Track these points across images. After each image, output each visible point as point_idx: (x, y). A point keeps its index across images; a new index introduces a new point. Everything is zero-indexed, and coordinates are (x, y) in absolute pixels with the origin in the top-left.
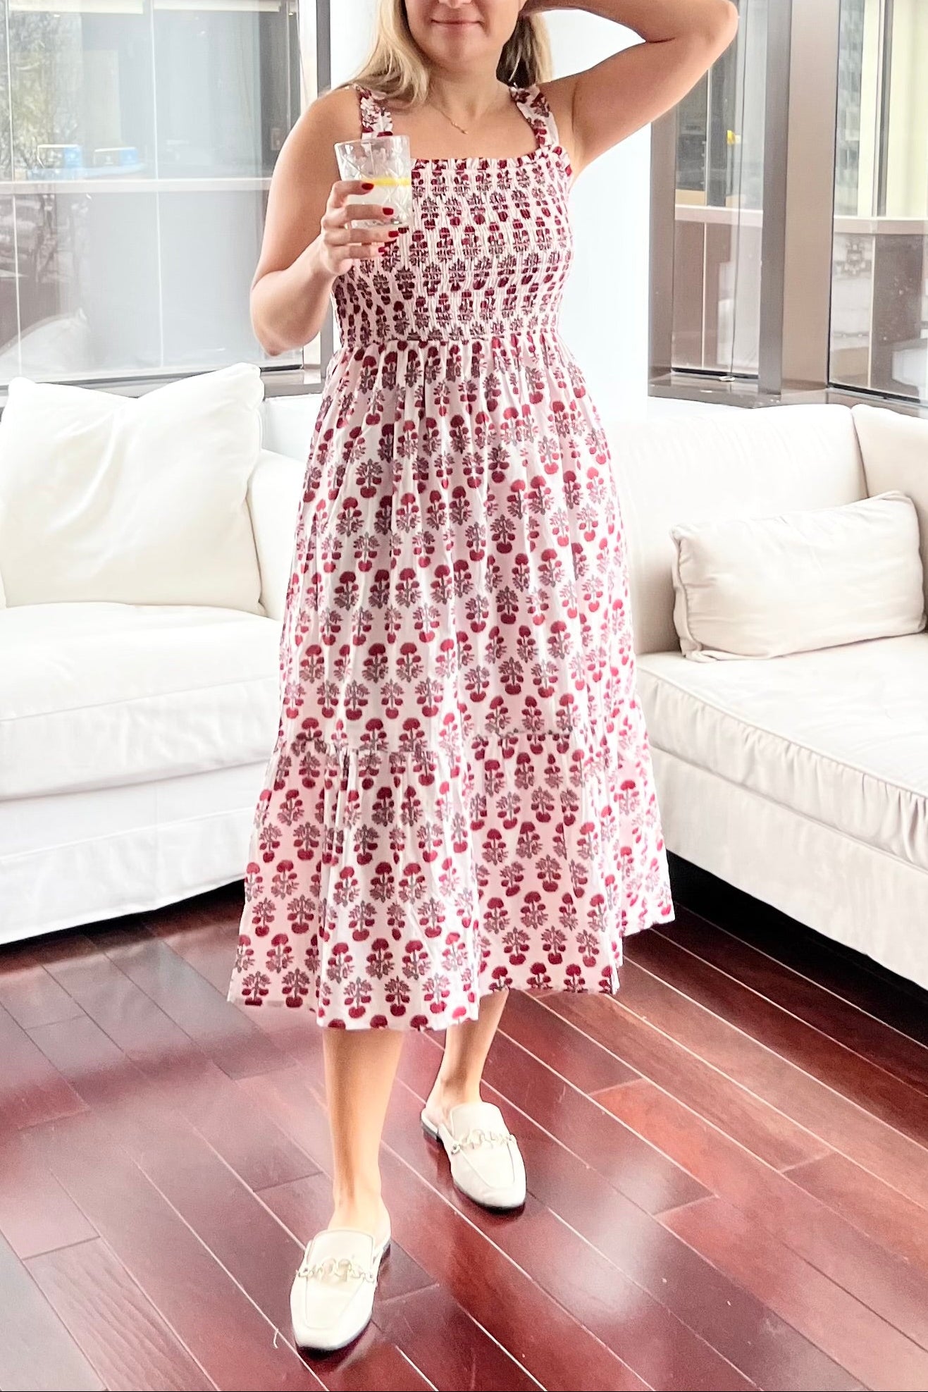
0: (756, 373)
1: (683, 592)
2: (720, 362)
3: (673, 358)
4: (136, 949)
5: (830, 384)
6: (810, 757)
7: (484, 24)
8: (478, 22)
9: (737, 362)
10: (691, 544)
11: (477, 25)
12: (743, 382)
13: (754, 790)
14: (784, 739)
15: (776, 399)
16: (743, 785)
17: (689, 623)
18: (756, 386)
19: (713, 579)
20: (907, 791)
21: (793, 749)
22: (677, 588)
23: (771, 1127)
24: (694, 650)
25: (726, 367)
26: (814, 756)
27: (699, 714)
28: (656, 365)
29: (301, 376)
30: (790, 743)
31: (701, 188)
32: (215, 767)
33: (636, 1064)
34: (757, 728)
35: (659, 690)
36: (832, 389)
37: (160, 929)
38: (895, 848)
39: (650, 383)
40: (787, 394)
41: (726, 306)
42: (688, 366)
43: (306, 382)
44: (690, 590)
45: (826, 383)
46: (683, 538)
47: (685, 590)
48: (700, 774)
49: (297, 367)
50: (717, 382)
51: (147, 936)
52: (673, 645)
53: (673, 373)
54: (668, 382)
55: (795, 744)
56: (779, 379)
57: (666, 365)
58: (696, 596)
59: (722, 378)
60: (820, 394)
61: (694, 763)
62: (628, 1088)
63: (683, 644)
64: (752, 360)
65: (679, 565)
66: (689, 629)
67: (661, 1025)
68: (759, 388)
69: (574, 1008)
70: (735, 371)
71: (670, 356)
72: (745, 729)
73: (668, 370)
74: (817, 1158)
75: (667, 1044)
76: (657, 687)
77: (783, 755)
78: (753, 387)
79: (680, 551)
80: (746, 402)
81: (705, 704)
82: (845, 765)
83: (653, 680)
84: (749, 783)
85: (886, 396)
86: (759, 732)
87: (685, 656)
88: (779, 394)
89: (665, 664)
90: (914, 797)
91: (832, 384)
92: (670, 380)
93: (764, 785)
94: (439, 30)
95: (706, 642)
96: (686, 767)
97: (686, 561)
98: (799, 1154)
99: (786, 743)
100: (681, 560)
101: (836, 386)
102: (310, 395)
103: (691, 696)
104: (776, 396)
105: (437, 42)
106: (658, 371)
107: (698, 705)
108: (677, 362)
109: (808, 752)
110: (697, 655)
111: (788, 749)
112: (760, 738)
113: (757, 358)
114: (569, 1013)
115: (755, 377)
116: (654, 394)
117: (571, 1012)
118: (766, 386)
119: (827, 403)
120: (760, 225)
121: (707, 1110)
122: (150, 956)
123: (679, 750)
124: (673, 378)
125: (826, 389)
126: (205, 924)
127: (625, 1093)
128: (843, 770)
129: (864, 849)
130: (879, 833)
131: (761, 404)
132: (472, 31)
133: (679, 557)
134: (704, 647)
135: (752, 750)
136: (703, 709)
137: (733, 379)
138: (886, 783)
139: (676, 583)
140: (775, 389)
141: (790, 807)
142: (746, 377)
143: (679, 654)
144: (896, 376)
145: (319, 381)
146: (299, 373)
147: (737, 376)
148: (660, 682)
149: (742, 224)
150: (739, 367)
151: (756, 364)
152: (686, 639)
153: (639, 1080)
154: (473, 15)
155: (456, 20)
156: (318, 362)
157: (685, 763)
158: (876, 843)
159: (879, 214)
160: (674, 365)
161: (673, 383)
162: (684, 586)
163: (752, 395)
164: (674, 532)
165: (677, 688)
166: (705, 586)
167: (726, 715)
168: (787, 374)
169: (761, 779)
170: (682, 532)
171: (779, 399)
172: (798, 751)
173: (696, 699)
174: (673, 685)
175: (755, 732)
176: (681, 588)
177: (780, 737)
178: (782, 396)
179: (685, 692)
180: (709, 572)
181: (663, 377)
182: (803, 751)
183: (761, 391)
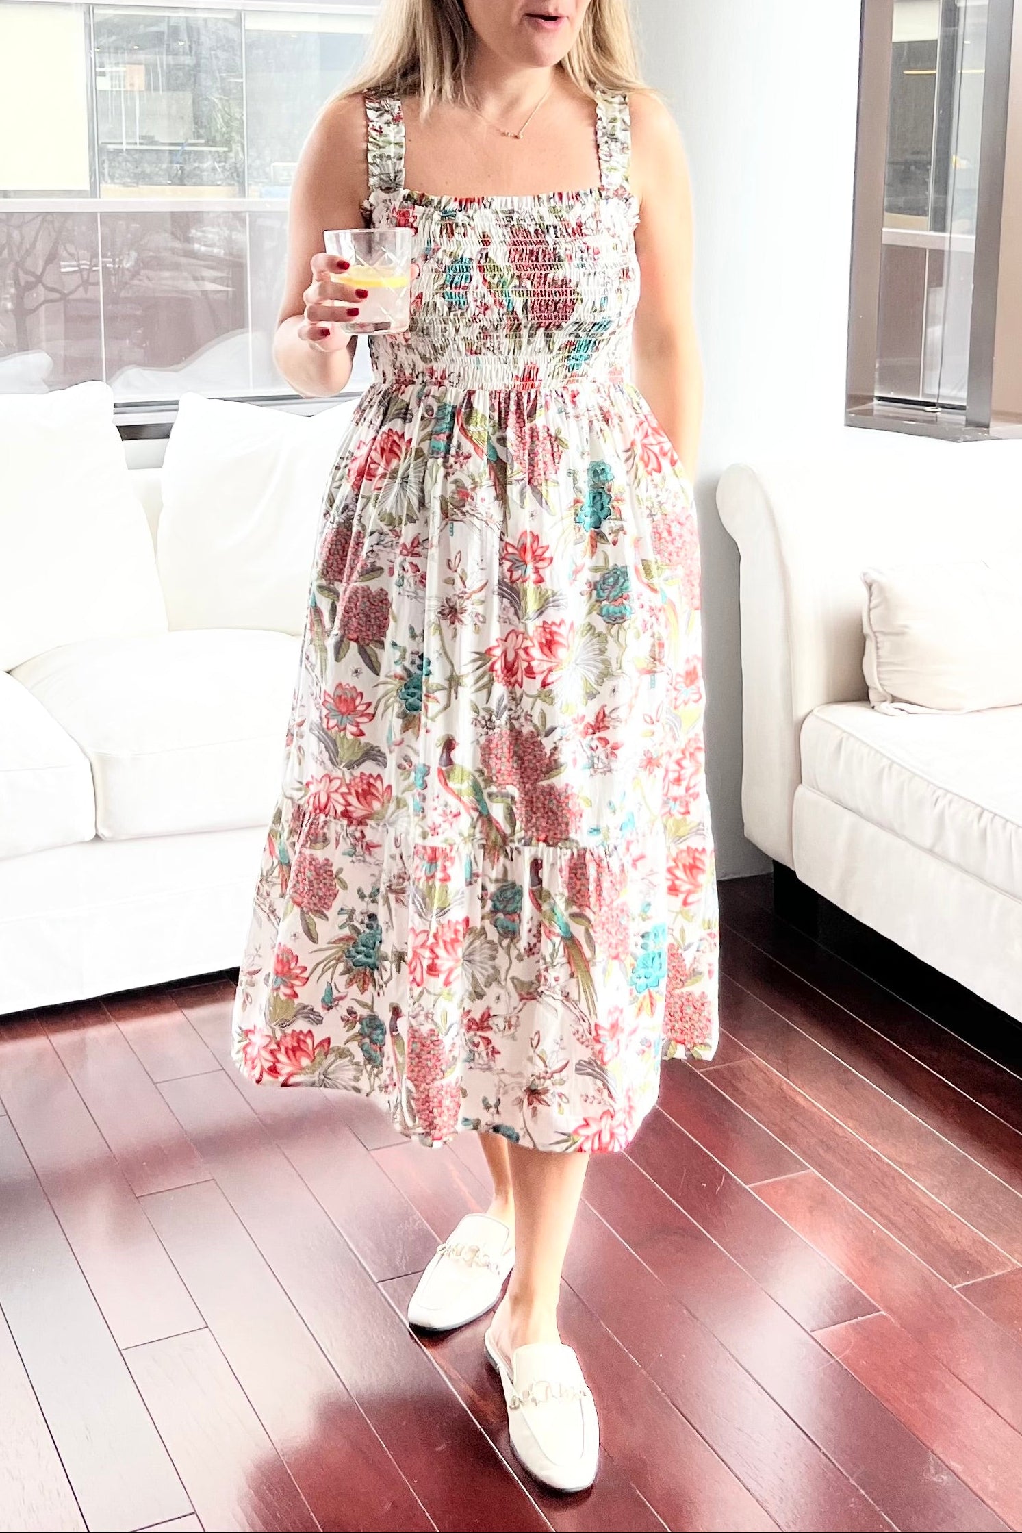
0: (964, 404)
1: (873, 638)
2: (926, 390)
3: (877, 386)
6: (1004, 827)
9: (944, 391)
10: (882, 590)
12: (950, 413)
13: (944, 859)
14: (977, 805)
15: (985, 432)
16: (930, 851)
17: (879, 673)
18: (964, 418)
19: (906, 627)
21: (986, 816)
22: (868, 635)
23: (948, 1234)
24: (883, 701)
25: (932, 396)
26: (1009, 825)
27: (886, 769)
28: (853, 393)
30: (983, 810)
31: (924, 213)
33: (804, 1154)
34: (947, 791)
35: (843, 744)
39: (847, 412)
40: (994, 427)
41: (934, 333)
42: (892, 395)
44: (880, 638)
46: (874, 581)
47: (876, 637)
48: (885, 837)
50: (922, 413)
52: (860, 694)
53: (876, 402)
54: (869, 412)
55: (989, 811)
56: (988, 411)
57: (867, 394)
58: (886, 644)
59: (927, 408)
61: (879, 825)
62: (792, 1180)
63: (872, 695)
64: (960, 390)
65: (870, 610)
66: (879, 679)
67: (832, 1107)
68: (967, 420)
69: (739, 1085)
70: (942, 401)
71: (873, 384)
72: (934, 792)
73: (871, 399)
74: (998, 1273)
75: (837, 1130)
76: (841, 742)
77: (976, 822)
78: (960, 418)
79: (871, 596)
80: (952, 436)
81: (893, 762)
83: (839, 732)
84: (937, 849)
86: (949, 796)
87: (873, 707)
88: (987, 426)
89: (853, 713)
92: (872, 410)
93: (953, 853)
95: (896, 694)
96: (870, 829)
97: (876, 607)
98: (976, 1268)
99: (979, 809)
100: (872, 606)
103: (877, 752)
104: (984, 429)
106: (856, 399)
107: (885, 762)
108: (881, 391)
109: (1003, 821)
110: (887, 707)
111: (980, 815)
112: (950, 802)
113: (966, 387)
114: (735, 1092)
115: (962, 408)
116: (850, 423)
117: (736, 1089)
118: (970, 418)
120: (973, 250)
121: (878, 1211)
123: (862, 809)
124: (876, 408)
127: (789, 1186)
131: (968, 437)
133: (870, 601)
134: (894, 699)
135: (941, 816)
136: (890, 767)
137: (940, 409)
139: (866, 630)
140: (983, 421)
141: (981, 879)
142: (954, 408)
143: (865, 704)
147: (944, 407)
148: (845, 735)
149: (952, 249)
150: (945, 397)
151: (964, 394)
152: (875, 689)
153: (806, 1172)
157: (870, 824)
160: (877, 394)
161: (875, 413)
162: (874, 632)
163: (957, 427)
164: (864, 574)
165: (863, 743)
166: (897, 634)
167: (915, 775)
168: (996, 404)
169: (951, 846)
170: (874, 576)
171: (988, 433)
172: (992, 819)
173: (884, 756)
174: (858, 739)
175: (945, 795)
176: (872, 635)
177: (972, 803)
178: (991, 429)
179: (872, 748)
180: (901, 619)
181: (863, 407)
182: (997, 819)
183: (968, 423)
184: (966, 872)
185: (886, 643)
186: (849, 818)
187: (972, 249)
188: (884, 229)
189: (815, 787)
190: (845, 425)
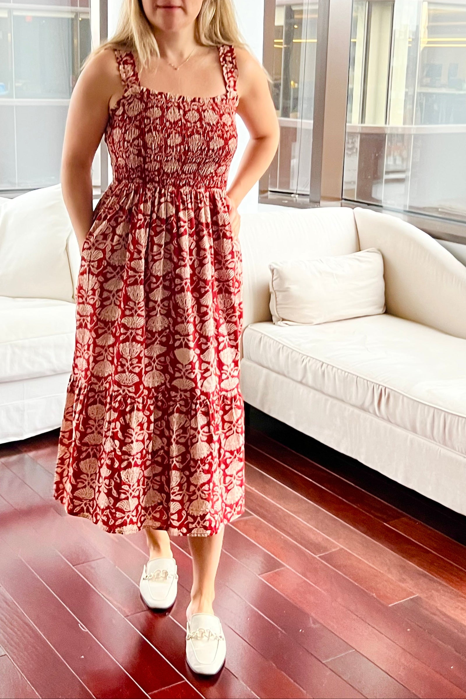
0: (308, 193)
2: (291, 187)
3: (269, 186)
4: (14, 458)
5: (343, 199)
6: (332, 369)
7: (184, 9)
8: (181, 7)
9: (299, 188)
10: (278, 271)
11: (181, 9)
12: (302, 197)
13: (306, 385)
14: (320, 361)
15: (317, 205)
16: (301, 382)
17: (277, 309)
18: (309, 199)
19: (288, 288)
20: (377, 384)
21: (324, 365)
23: (312, 537)
24: (278, 321)
25: (293, 190)
26: (334, 369)
27: (281, 350)
28: (261, 189)
30: (323, 363)
32: (53, 373)
34: (308, 356)
35: (262, 339)
36: (343, 201)
37: (25, 449)
38: (371, 411)
39: (259, 197)
40: (322, 203)
41: (294, 162)
42: (276, 190)
44: (277, 293)
45: (341, 199)
46: (275, 268)
47: (275, 293)
48: (281, 377)
50: (289, 197)
51: (19, 452)
52: (269, 318)
53: (269, 193)
54: (266, 197)
55: (325, 363)
56: (320, 197)
57: (266, 189)
59: (292, 195)
60: (338, 203)
61: (278, 373)
63: (273, 318)
64: (306, 188)
65: (273, 281)
66: (277, 311)
67: (262, 492)
70: (298, 192)
72: (302, 357)
73: (267, 191)
74: (334, 550)
75: (264, 500)
77: (320, 368)
78: (307, 200)
79: (273, 274)
80: (303, 207)
81: (284, 345)
82: (349, 373)
83: (260, 334)
84: (304, 381)
85: (369, 204)
86: (309, 358)
87: (274, 324)
88: (319, 203)
89: (266, 327)
90: (380, 387)
93: (310, 382)
94: (160, 12)
95: (285, 318)
96: (274, 375)
97: (276, 279)
98: (325, 549)
99: (321, 363)
100: (273, 279)
101: (346, 200)
103: (277, 341)
105: (158, 19)
106: (262, 192)
107: (281, 346)
108: (271, 188)
109: (331, 367)
110: (279, 323)
111: (322, 365)
112: (309, 361)
113: (309, 187)
115: (308, 195)
116: (260, 202)
118: (312, 199)
119: (341, 206)
122: (21, 461)
123: (271, 366)
124: (269, 195)
125: (341, 201)
126: (47, 447)
127: (246, 522)
128: (348, 375)
129: (357, 411)
130: (363, 404)
131: (311, 207)
132: (178, 12)
133: (273, 277)
134: (283, 320)
135: (305, 367)
136: (283, 348)
137: (297, 196)
138: (367, 381)
139: (271, 290)
140: (317, 200)
141: (323, 393)
142: (303, 195)
143: (271, 323)
144: (373, 196)
147: (299, 194)
148: (263, 336)
149: (303, 127)
150: (301, 191)
151: (309, 190)
152: (275, 316)
153: (252, 516)
154: (178, 2)
155: (169, 5)
157: (273, 373)
158: (362, 408)
159: (362, 122)
160: (270, 189)
161: (268, 197)
162: (275, 291)
163: (306, 203)
164: (270, 266)
165: (271, 338)
166: (284, 291)
167: (293, 350)
168: (323, 194)
169: (310, 379)
170: (274, 266)
171: (319, 205)
172: (327, 367)
173: (280, 343)
174: (269, 337)
175: (307, 358)
176: (273, 292)
177: (318, 360)
179: (274, 340)
180: (286, 284)
181: (265, 195)
182: (329, 366)
183: (311, 201)
184: (316, 390)
185: (280, 296)
186: (265, 371)
187: (311, 127)
189: (250, 359)
190: (259, 203)
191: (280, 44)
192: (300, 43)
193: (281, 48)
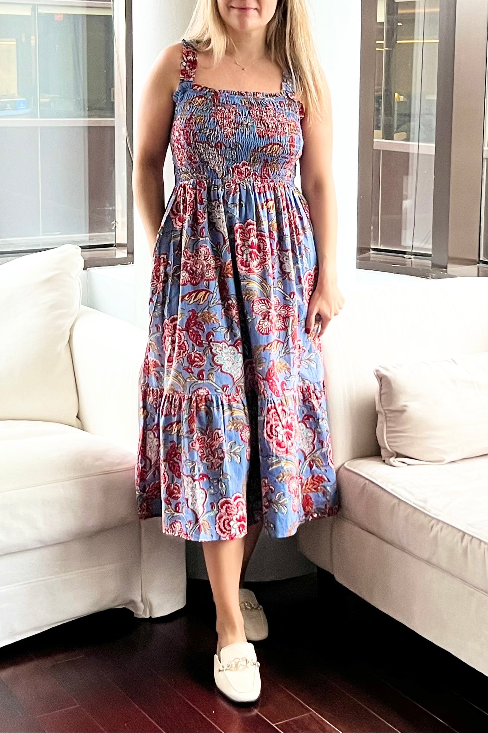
0: (430, 253)
1: (383, 414)
2: (403, 244)
3: (372, 241)
5: (480, 261)
6: (480, 545)
7: (259, 11)
8: (256, 9)
9: (416, 244)
10: (389, 381)
11: (255, 11)
12: (419, 259)
14: (460, 530)
16: (428, 562)
17: (387, 437)
18: (430, 262)
19: (406, 406)
22: (379, 412)
24: (391, 457)
25: (405, 247)
28: (361, 246)
29: (114, 252)
30: (464, 534)
34: (439, 521)
36: (481, 265)
39: (357, 259)
40: (452, 268)
42: (382, 247)
43: (117, 257)
44: (388, 414)
45: (478, 260)
46: (384, 375)
47: (385, 414)
49: (111, 245)
50: (403, 259)
52: (375, 452)
53: (372, 252)
54: (368, 259)
55: (468, 534)
56: (447, 258)
57: (367, 246)
58: (392, 417)
59: (405, 256)
60: (473, 269)
63: (383, 452)
64: (427, 243)
65: (381, 397)
66: (388, 441)
68: (432, 264)
70: (414, 251)
71: (370, 240)
72: (431, 521)
73: (368, 249)
76: (364, 485)
77: (460, 542)
78: (428, 262)
79: (381, 385)
80: (423, 274)
81: (401, 501)
83: (362, 480)
86: (440, 525)
87: (384, 461)
88: (446, 268)
91: (481, 261)
92: (370, 257)
93: (444, 563)
94: (235, 12)
95: (401, 452)
97: (385, 393)
99: (461, 533)
100: (382, 394)
101: (485, 262)
102: (119, 266)
103: (390, 494)
104: (445, 270)
105: (233, 19)
106: (362, 250)
107: (396, 501)
108: (374, 244)
109: (478, 541)
110: (391, 460)
111: (463, 538)
112: (441, 529)
113: (431, 241)
115: (429, 255)
116: (360, 266)
118: (435, 262)
119: (478, 276)
120: (433, 153)
124: (372, 255)
125: (478, 265)
131: (435, 275)
132: (253, 13)
133: (381, 389)
134: (398, 455)
135: (436, 538)
136: (399, 505)
137: (413, 256)
139: (379, 409)
140: (445, 265)
141: (464, 581)
142: (422, 255)
143: (379, 458)
145: (125, 255)
146: (112, 250)
147: (415, 254)
148: (367, 482)
149: (420, 153)
150: (418, 248)
151: (430, 246)
152: (385, 448)
154: (254, 5)
155: (243, 7)
156: (125, 242)
160: (372, 247)
161: (371, 259)
162: (384, 411)
163: (427, 268)
165: (378, 486)
166: (399, 412)
167: (416, 510)
168: (451, 253)
169: (443, 559)
170: (383, 372)
171: (446, 272)
172: (471, 540)
173: (394, 496)
174: (376, 484)
175: (437, 524)
176: (382, 412)
177: (457, 529)
178: (448, 269)
180: (402, 401)
181: (366, 255)
182: (474, 540)
183: (434, 265)
184: (453, 575)
188: (374, 140)
190: (357, 268)
191: (381, 46)
192: (413, 43)
193: (382, 51)
